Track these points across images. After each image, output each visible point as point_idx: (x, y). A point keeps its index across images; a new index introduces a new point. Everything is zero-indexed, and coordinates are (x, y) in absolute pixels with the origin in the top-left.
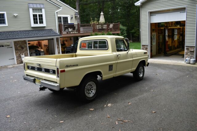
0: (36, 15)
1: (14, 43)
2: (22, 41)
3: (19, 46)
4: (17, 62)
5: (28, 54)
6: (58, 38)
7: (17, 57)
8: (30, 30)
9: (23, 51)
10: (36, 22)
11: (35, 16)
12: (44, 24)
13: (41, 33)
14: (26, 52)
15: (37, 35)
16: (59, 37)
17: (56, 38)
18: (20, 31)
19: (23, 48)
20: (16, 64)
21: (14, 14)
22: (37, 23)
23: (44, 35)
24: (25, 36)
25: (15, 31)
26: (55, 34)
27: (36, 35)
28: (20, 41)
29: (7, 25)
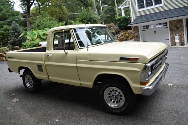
1: (169, 23)
2: (177, 21)
3: (174, 26)
4: (171, 43)
5: (184, 35)
7: (171, 38)
9: (178, 31)
14: (182, 33)
18: (175, 9)
19: (178, 28)
20: (170, 45)
24: (177, 14)
25: (170, 10)
28: (175, 20)
29: (163, 4)
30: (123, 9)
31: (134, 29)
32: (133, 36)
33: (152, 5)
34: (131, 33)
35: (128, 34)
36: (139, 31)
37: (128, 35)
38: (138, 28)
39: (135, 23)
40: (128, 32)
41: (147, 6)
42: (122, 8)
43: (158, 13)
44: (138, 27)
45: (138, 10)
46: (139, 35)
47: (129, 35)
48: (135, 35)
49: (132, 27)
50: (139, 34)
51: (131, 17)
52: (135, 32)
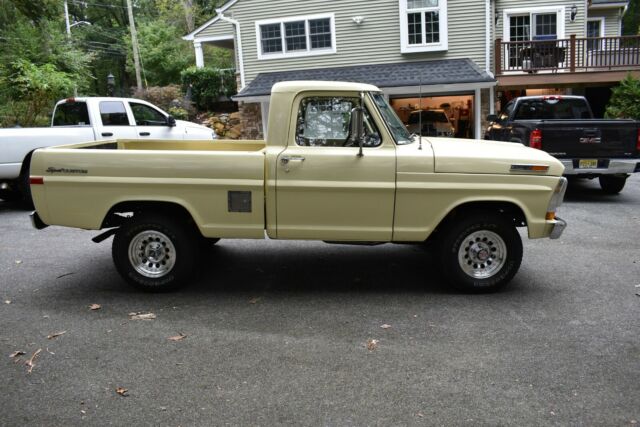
0: (418, 16)
6: (488, 90)
8: (394, 65)
10: (414, 38)
11: (413, 18)
12: (442, 45)
13: (428, 73)
15: (413, 78)
16: (490, 85)
17: (482, 90)
18: (367, 67)
21: (354, 19)
22: (419, 40)
23: (436, 79)
25: (352, 68)
26: (472, 78)
27: (409, 80)
29: (334, 49)
30: (199, 45)
31: (246, 111)
32: (243, 133)
33: (304, 47)
34: (237, 122)
35: (225, 124)
36: (260, 117)
37: (223, 126)
38: (259, 108)
39: (255, 92)
40: (224, 118)
41: (290, 48)
42: (197, 42)
43: (321, 72)
44: (258, 104)
45: (261, 56)
46: (261, 130)
47: (228, 127)
48: (250, 129)
49: (239, 104)
50: (261, 125)
51: (239, 74)
52: (249, 121)
